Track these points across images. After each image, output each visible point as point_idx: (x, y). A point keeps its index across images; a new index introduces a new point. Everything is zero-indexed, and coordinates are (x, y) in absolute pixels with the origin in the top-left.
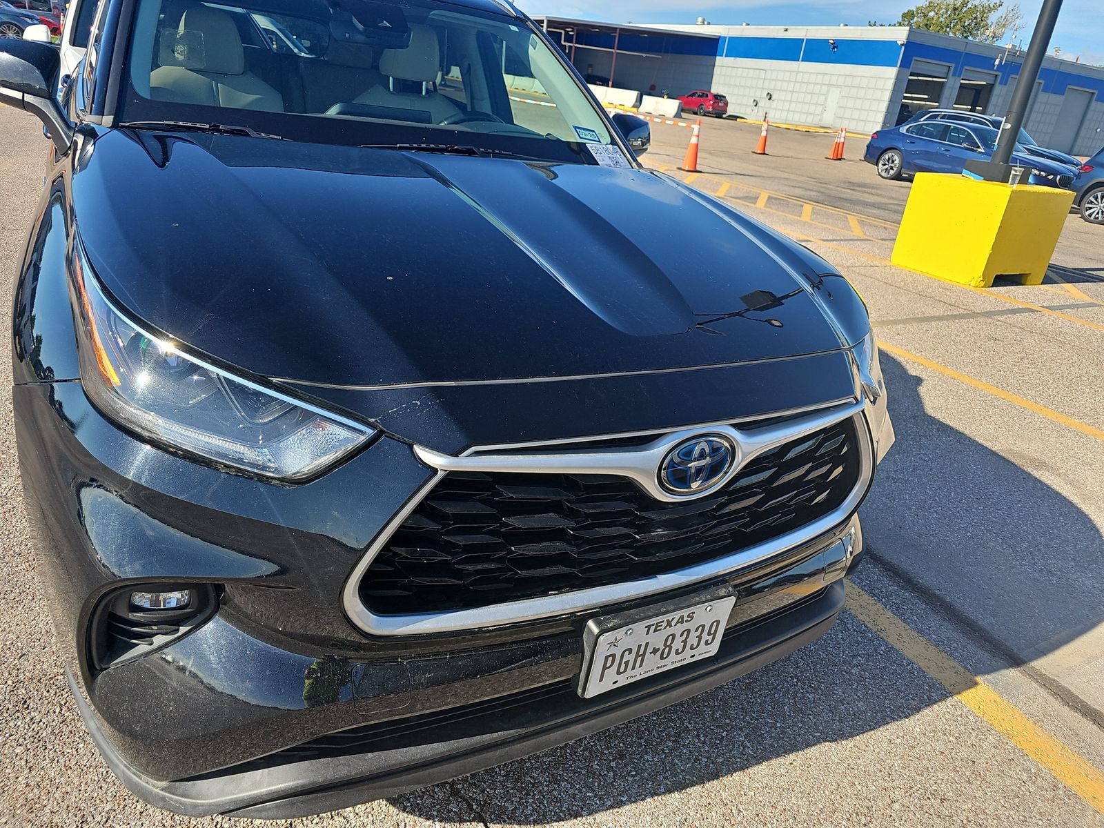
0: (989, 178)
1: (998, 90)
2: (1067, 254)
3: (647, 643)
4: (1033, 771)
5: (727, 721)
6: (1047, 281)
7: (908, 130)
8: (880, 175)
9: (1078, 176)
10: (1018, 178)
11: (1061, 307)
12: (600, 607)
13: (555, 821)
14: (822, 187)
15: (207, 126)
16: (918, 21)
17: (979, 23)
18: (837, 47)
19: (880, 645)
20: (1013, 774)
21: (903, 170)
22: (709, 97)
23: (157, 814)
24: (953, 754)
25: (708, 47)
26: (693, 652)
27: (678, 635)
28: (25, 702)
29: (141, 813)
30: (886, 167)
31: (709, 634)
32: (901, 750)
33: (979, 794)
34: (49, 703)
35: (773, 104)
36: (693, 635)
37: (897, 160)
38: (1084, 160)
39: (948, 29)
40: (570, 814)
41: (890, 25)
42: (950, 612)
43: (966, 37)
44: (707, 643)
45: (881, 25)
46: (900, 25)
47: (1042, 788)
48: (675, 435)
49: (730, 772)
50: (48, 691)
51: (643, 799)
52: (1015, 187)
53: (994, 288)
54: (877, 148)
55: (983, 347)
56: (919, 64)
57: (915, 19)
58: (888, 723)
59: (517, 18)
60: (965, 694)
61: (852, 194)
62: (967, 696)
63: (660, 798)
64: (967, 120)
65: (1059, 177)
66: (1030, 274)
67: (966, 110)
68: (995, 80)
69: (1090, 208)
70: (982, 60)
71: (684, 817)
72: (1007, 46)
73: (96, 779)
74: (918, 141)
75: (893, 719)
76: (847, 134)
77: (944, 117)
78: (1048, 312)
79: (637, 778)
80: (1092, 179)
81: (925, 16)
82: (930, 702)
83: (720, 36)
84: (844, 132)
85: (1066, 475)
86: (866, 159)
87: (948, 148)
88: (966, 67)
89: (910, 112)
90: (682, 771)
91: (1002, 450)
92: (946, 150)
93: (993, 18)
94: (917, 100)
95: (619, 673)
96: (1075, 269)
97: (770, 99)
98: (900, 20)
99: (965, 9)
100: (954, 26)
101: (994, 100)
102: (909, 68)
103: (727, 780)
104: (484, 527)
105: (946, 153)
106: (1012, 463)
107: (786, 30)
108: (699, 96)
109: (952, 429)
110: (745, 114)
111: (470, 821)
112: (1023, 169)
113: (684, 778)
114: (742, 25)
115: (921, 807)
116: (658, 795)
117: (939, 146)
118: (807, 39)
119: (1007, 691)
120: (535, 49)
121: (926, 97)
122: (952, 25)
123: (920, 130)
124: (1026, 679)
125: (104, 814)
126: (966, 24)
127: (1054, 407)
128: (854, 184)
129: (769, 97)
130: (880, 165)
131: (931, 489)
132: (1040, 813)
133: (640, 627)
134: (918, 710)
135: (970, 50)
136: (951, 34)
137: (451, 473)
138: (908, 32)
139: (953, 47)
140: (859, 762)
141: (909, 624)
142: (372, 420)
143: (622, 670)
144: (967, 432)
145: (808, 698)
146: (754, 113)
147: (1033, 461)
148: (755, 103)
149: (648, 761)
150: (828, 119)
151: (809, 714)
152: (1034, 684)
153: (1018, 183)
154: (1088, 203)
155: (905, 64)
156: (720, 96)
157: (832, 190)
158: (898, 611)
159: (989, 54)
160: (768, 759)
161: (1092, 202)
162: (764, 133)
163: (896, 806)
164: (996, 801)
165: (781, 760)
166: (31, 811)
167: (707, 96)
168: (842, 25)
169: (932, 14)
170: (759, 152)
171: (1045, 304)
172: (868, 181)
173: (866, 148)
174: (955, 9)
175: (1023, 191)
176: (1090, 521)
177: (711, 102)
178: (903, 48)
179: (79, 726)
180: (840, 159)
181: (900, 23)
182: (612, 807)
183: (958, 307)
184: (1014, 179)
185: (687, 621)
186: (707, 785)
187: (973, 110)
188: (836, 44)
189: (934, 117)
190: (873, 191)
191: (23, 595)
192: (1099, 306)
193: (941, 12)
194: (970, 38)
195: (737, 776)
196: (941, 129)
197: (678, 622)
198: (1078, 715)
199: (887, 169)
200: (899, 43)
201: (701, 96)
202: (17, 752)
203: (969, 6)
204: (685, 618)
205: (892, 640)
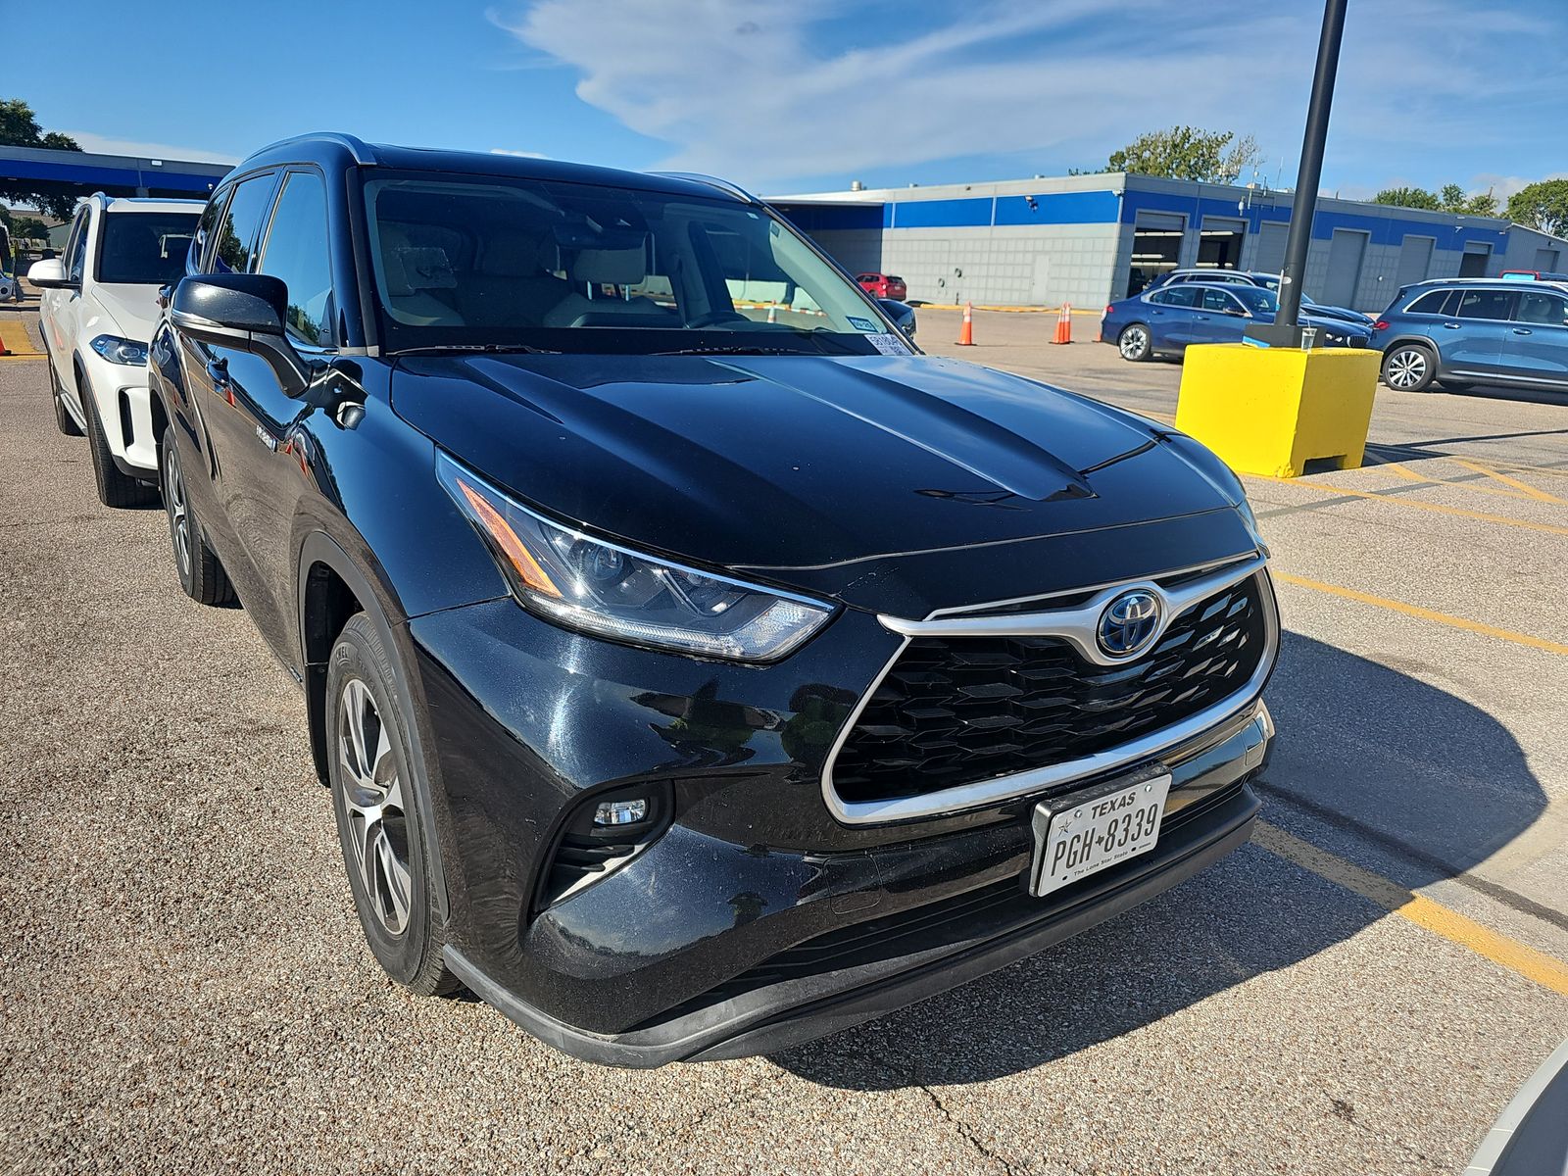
0: (1276, 344)
1: (1249, 240)
2: (1381, 430)
3: (1094, 830)
4: (1500, 974)
5: (1152, 964)
6: (1367, 462)
7: (1152, 299)
8: (1123, 357)
9: (1373, 335)
10: (1312, 341)
11: (1393, 491)
12: (1046, 789)
13: (999, 1077)
14: (1059, 378)
15: (483, 348)
16: (1131, 165)
17: (1208, 162)
18: (1036, 205)
19: (1296, 872)
20: (1479, 979)
21: (1153, 349)
22: (881, 280)
23: (546, 1122)
24: (1409, 968)
25: (871, 218)
26: (1134, 844)
27: (1120, 822)
28: (336, 1034)
29: (528, 1124)
30: (1131, 346)
31: (1148, 822)
32: (1350, 969)
33: (1448, 1002)
34: (365, 1031)
35: (966, 282)
36: (1135, 821)
37: (1143, 336)
38: (1375, 317)
39: (1170, 171)
40: (1012, 1068)
41: (1096, 173)
42: (1362, 832)
43: (1195, 179)
44: (1146, 834)
45: (1085, 173)
46: (1109, 170)
47: (1513, 989)
48: (1107, 592)
49: (1172, 1011)
50: (358, 1020)
51: (1086, 1047)
52: (1310, 351)
53: (1307, 477)
54: (1116, 324)
55: (1313, 545)
56: (1144, 216)
57: (1127, 162)
58: (1329, 946)
59: (751, 205)
60: (1404, 908)
61: (1098, 383)
62: (1406, 910)
63: (1103, 1044)
64: (1223, 279)
65: (1349, 338)
66: (1346, 455)
67: (1213, 267)
68: (1244, 229)
69: (1395, 373)
70: (1221, 205)
71: (1136, 1059)
72: (1249, 187)
73: (458, 1098)
74: (1166, 311)
75: (1334, 942)
76: (1073, 312)
77: (1193, 278)
78: (1379, 498)
79: (1072, 1028)
80: (1391, 337)
81: (1139, 157)
82: (1370, 921)
83: (884, 204)
84: (1068, 309)
85: (1451, 674)
86: (1103, 340)
87: (1206, 316)
88: (1204, 216)
89: (1144, 277)
90: (1118, 1016)
91: (1370, 655)
92: (1205, 319)
93: (1223, 153)
94: (1152, 261)
95: (1068, 866)
96: (1396, 446)
97: (960, 276)
98: (1109, 165)
99: (1187, 145)
100: (1177, 167)
101: (1246, 253)
102: (1133, 223)
103: (1170, 1019)
104: (941, 700)
105: (1205, 322)
106: (1387, 669)
107: (969, 189)
108: (867, 281)
109: (1305, 638)
110: (930, 298)
111: (905, 1086)
112: (1316, 330)
113: (1123, 1023)
114: (908, 187)
115: (1391, 1021)
116: (1101, 1041)
117: (1195, 315)
118: (998, 198)
119: (1450, 901)
120: (777, 236)
121: (1160, 256)
122: (1174, 166)
123: (1166, 297)
124: (1466, 888)
125: (484, 1130)
126: (1192, 163)
127: (1416, 603)
128: (1096, 371)
129: (958, 274)
130: (1123, 345)
131: (1301, 706)
132: (1519, 1012)
133: (1087, 808)
134: (1358, 929)
135: (1204, 195)
136: (1175, 177)
137: (916, 639)
138: (1124, 179)
139: (1182, 192)
140: (1308, 986)
141: (1320, 848)
142: (833, 596)
143: (1071, 863)
144: (1323, 639)
145: (1233, 932)
146: (942, 296)
147: (1409, 664)
148: (941, 283)
149: (1077, 1011)
150: (1039, 294)
151: (1239, 947)
152: (1476, 892)
153: (1313, 347)
154: (1392, 367)
155: (1127, 218)
156: (894, 278)
157: (1071, 380)
158: (1303, 835)
159: (1229, 198)
160: (1209, 995)
161: (1396, 366)
162: (967, 319)
163: (1363, 1023)
164: (1468, 1006)
165: (1223, 994)
166: (397, 1138)
167: (878, 279)
168: (1037, 177)
169: (1147, 154)
170: (963, 343)
171: (1373, 490)
172: (1111, 366)
173: (1101, 325)
174: (1175, 146)
175: (1321, 355)
176: (1493, 720)
177: (884, 287)
178: (1121, 198)
179: (411, 1049)
180: (1068, 343)
181: (1109, 169)
182: (1054, 1058)
183: (1269, 502)
184: (1307, 343)
185: (1128, 804)
186: (1150, 1027)
187: (1221, 267)
188: (1035, 201)
189: (1180, 280)
190: (1122, 377)
191: (275, 928)
192: (1437, 485)
193: (1158, 151)
194: (1200, 180)
195: (1179, 1014)
196: (1194, 294)
197: (1120, 805)
198: (1533, 917)
199: (1132, 349)
200: (1116, 193)
201: (871, 280)
202: (352, 1084)
203: (1192, 141)
204: (1127, 800)
205: (1308, 865)
